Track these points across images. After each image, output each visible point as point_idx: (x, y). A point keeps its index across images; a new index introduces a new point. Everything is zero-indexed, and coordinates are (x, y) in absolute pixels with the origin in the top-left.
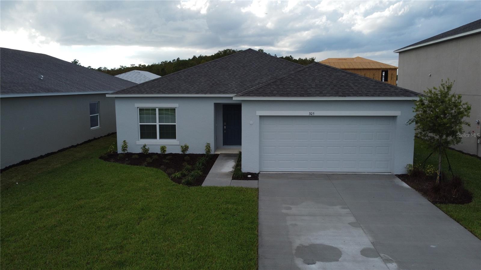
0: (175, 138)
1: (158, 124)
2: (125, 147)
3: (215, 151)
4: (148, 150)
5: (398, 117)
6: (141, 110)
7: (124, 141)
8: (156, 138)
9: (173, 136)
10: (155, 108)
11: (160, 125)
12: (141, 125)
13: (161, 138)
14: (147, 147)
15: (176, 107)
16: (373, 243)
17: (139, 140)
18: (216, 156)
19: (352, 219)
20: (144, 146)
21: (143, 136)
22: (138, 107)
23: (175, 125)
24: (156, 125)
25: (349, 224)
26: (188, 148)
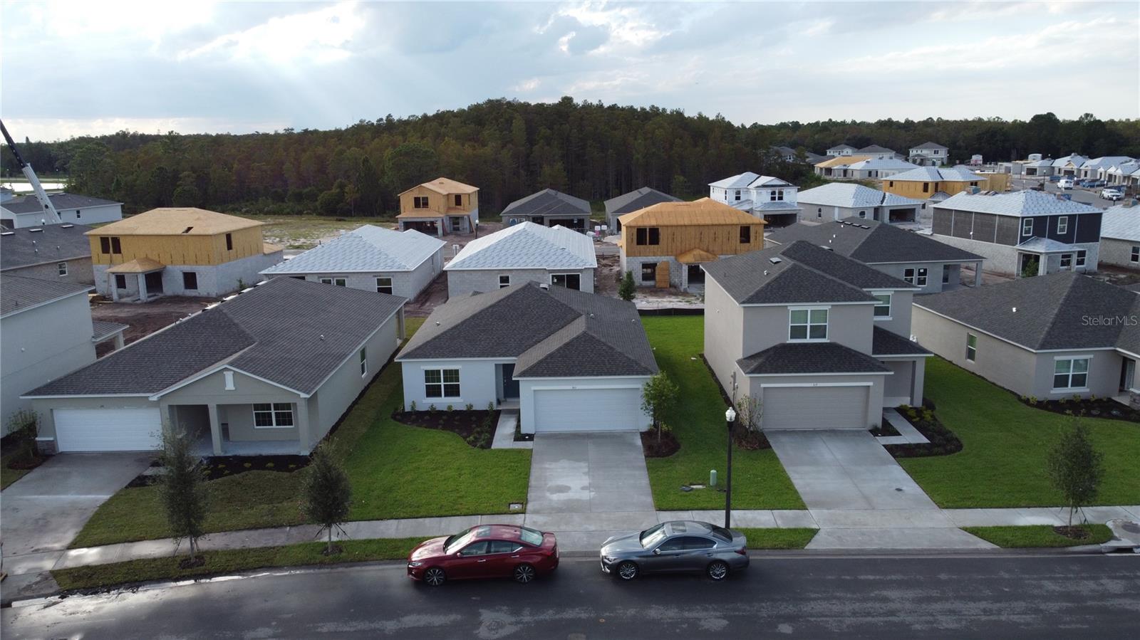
0: (459, 396)
1: (442, 383)
2: (412, 406)
3: (497, 407)
4: (436, 408)
6: (427, 372)
7: (413, 402)
8: (441, 396)
9: (457, 394)
10: (440, 370)
11: (444, 385)
12: (426, 385)
13: (445, 396)
14: (434, 406)
15: (460, 369)
16: (590, 482)
17: (426, 399)
18: (498, 413)
20: (432, 406)
21: (429, 395)
22: (423, 370)
23: (459, 385)
24: (440, 385)
25: (584, 473)
26: (473, 405)
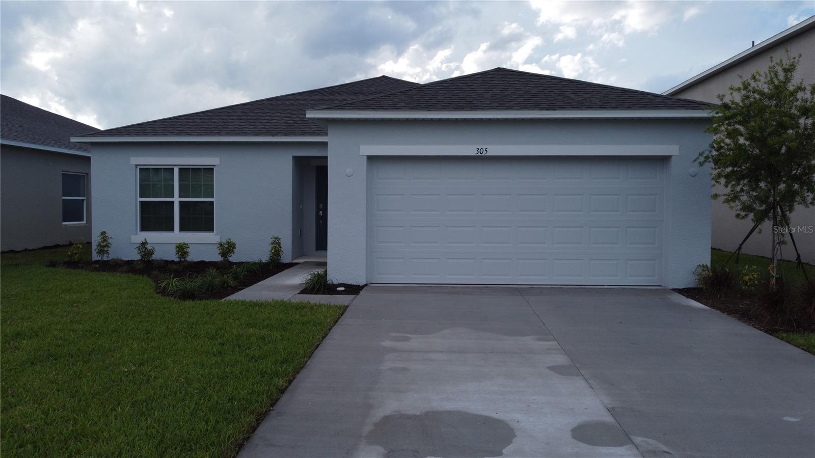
0: (211, 229)
1: (176, 200)
2: (104, 247)
3: (292, 259)
4: (151, 253)
5: (673, 158)
6: (145, 172)
7: (103, 233)
8: (172, 229)
9: (208, 226)
10: (173, 167)
11: (181, 203)
12: (142, 203)
13: (183, 228)
14: (149, 247)
15: (215, 165)
16: (611, 411)
17: (136, 234)
18: (291, 265)
19: (561, 359)
20: (143, 245)
21: (145, 226)
22: (137, 165)
23: (212, 203)
24: (173, 202)
25: (550, 368)
26: (234, 247)
